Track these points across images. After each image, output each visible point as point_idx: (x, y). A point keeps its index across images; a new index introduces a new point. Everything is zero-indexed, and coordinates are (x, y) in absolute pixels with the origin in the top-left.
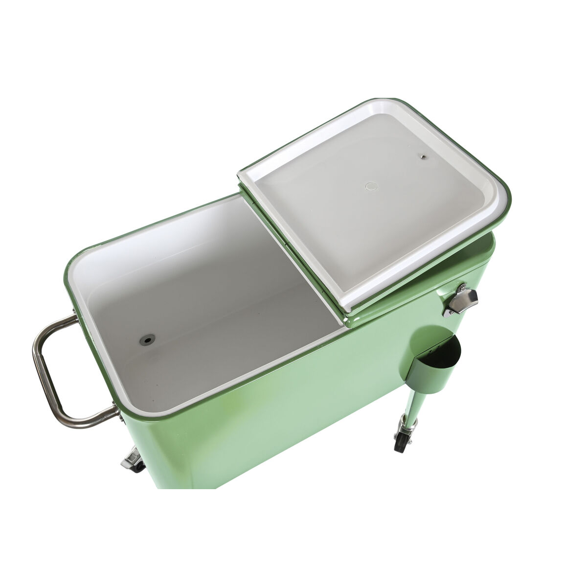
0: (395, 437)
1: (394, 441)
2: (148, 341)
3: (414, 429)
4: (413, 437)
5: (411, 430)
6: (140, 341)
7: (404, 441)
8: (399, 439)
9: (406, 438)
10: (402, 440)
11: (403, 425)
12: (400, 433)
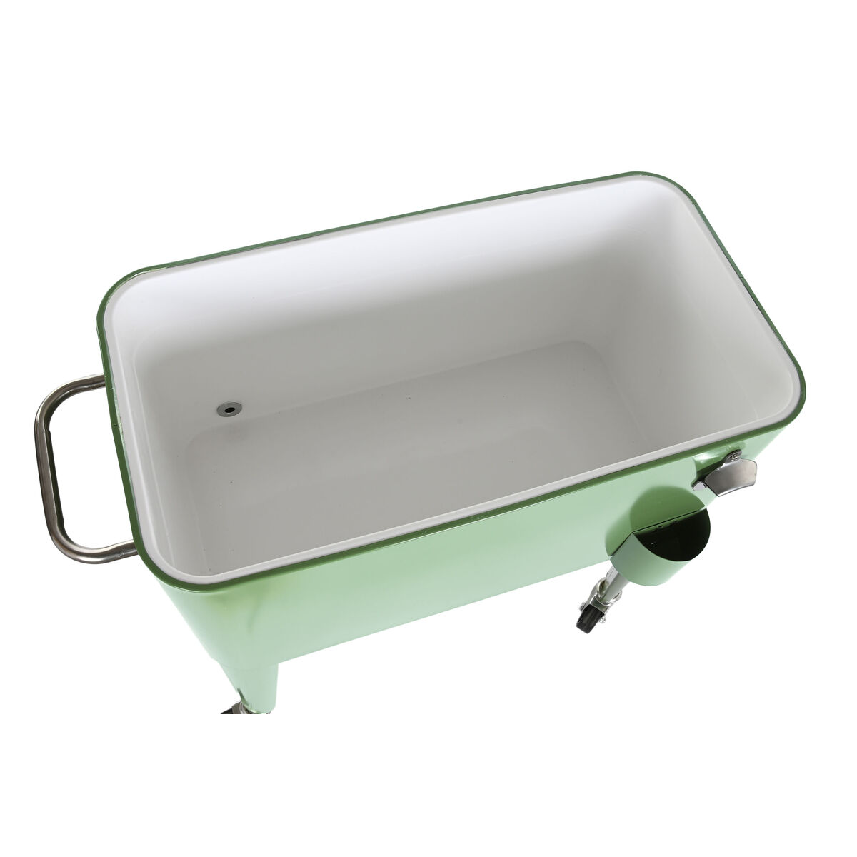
0: (582, 608)
1: (579, 613)
2: (230, 410)
3: (612, 604)
4: (609, 615)
5: (609, 605)
6: (219, 410)
7: (594, 618)
8: (588, 613)
9: (598, 615)
10: (590, 616)
11: (597, 596)
12: (590, 605)
